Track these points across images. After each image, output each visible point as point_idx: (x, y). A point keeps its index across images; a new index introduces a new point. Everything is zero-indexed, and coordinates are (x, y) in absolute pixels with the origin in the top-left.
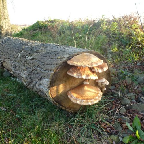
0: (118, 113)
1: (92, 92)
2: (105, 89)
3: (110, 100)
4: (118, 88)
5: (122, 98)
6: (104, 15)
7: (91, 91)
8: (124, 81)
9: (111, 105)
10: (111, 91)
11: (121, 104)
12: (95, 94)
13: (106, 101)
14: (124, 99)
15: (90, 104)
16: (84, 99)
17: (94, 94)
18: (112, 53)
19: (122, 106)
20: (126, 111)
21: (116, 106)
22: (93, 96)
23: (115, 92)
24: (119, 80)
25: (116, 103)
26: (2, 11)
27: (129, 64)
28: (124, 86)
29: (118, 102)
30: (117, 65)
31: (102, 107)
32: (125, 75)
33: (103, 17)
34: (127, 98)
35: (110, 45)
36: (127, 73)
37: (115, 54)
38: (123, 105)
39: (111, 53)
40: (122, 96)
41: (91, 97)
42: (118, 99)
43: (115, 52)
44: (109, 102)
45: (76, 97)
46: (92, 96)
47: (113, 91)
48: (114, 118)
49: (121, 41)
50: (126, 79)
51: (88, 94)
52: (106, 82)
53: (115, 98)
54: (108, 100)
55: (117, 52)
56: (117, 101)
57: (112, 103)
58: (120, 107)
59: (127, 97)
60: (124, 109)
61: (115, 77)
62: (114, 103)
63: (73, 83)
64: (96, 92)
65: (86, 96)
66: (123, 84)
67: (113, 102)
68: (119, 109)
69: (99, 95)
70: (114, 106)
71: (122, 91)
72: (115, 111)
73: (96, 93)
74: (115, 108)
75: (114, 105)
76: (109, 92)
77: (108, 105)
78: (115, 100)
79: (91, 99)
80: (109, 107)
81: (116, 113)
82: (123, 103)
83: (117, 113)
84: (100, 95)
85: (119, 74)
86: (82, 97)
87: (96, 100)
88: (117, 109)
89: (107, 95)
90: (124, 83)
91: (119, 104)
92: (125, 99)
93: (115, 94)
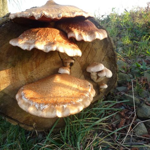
0: (132, 136)
1: (71, 88)
2: (106, 86)
3: (116, 109)
4: (131, 89)
5: (139, 106)
6: (114, 8)
7: (68, 87)
8: (141, 78)
9: (117, 117)
10: (120, 94)
11: (138, 117)
12: (76, 93)
13: (108, 111)
14: (143, 106)
15: (59, 114)
16: (46, 104)
17: (74, 92)
18: (124, 46)
19: (138, 120)
20: (147, 131)
21: (127, 120)
22: (72, 97)
23: (127, 95)
24: (134, 77)
25: (127, 114)
26: (1, 11)
27: (148, 57)
28: (143, 85)
29: (132, 113)
30: (130, 59)
31: (97, 123)
32: (142, 70)
33: (113, 11)
34: (147, 105)
35: (120, 37)
36: (146, 67)
37: (127, 46)
38: (142, 119)
39: (122, 46)
40: (138, 102)
41: (66, 99)
42: (130, 106)
43: (127, 45)
44: (115, 112)
45: (31, 98)
46: (67, 97)
47: (123, 93)
48: (121, 146)
49: (135, 33)
50: (145, 75)
51: (60, 92)
52: (106, 71)
53: (126, 105)
54: (113, 109)
55: (130, 45)
56: (129, 112)
57: (119, 114)
58: (136, 123)
59: (147, 103)
60: (143, 126)
61: (126, 73)
62: (123, 114)
63: (35, 70)
64: (81, 89)
65: (54, 97)
66: (140, 83)
67: (121, 112)
68: (133, 126)
69: (87, 95)
70: (124, 121)
71: (138, 94)
72: (125, 130)
73: (80, 91)
74: (126, 123)
75: (123, 117)
76: (116, 95)
77: (112, 118)
78: (126, 108)
79: (64, 103)
80: (114, 121)
81: (127, 135)
82: (140, 115)
83: (129, 136)
84: (90, 95)
85: (133, 69)
86: (45, 98)
87: (77, 105)
88: (129, 127)
89: (112, 100)
90: (142, 81)
91: (133, 115)
92: (145, 106)
93: (126, 98)
